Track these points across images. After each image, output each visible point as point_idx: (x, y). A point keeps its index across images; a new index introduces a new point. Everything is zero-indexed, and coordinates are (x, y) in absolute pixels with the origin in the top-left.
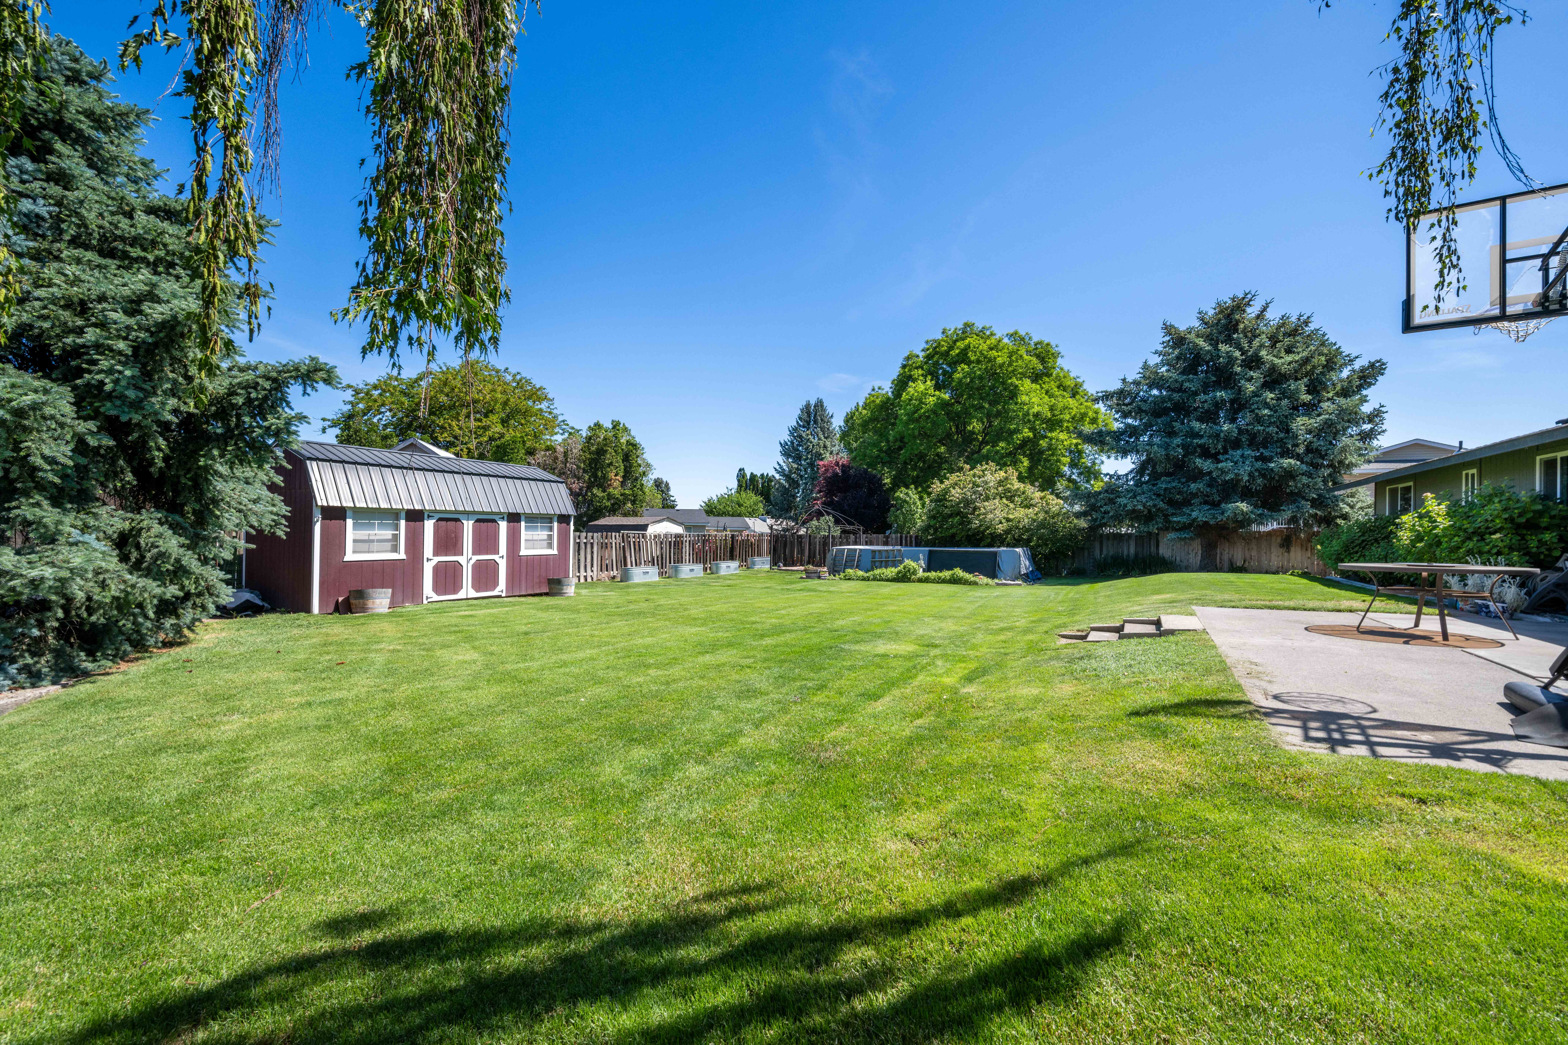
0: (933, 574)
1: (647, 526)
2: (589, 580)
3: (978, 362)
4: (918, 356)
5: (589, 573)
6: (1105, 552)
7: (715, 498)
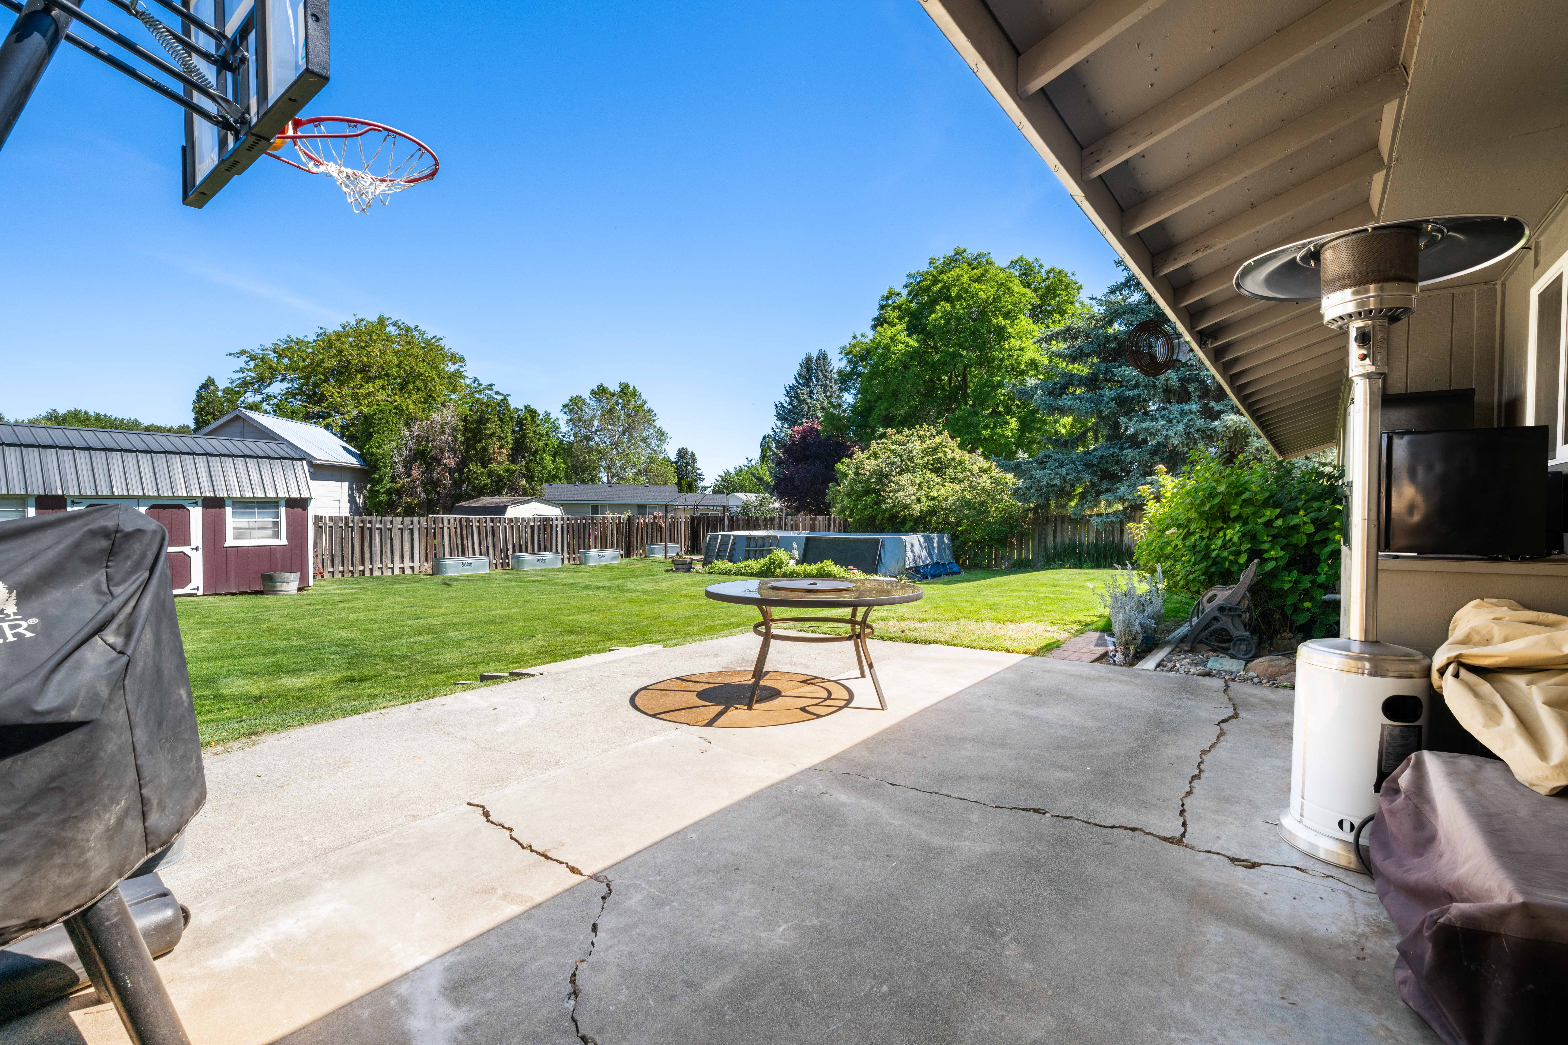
0: (807, 568)
1: (506, 507)
2: (408, 571)
3: (959, 298)
4: (899, 294)
5: (408, 563)
6: (1058, 539)
7: (732, 471)
